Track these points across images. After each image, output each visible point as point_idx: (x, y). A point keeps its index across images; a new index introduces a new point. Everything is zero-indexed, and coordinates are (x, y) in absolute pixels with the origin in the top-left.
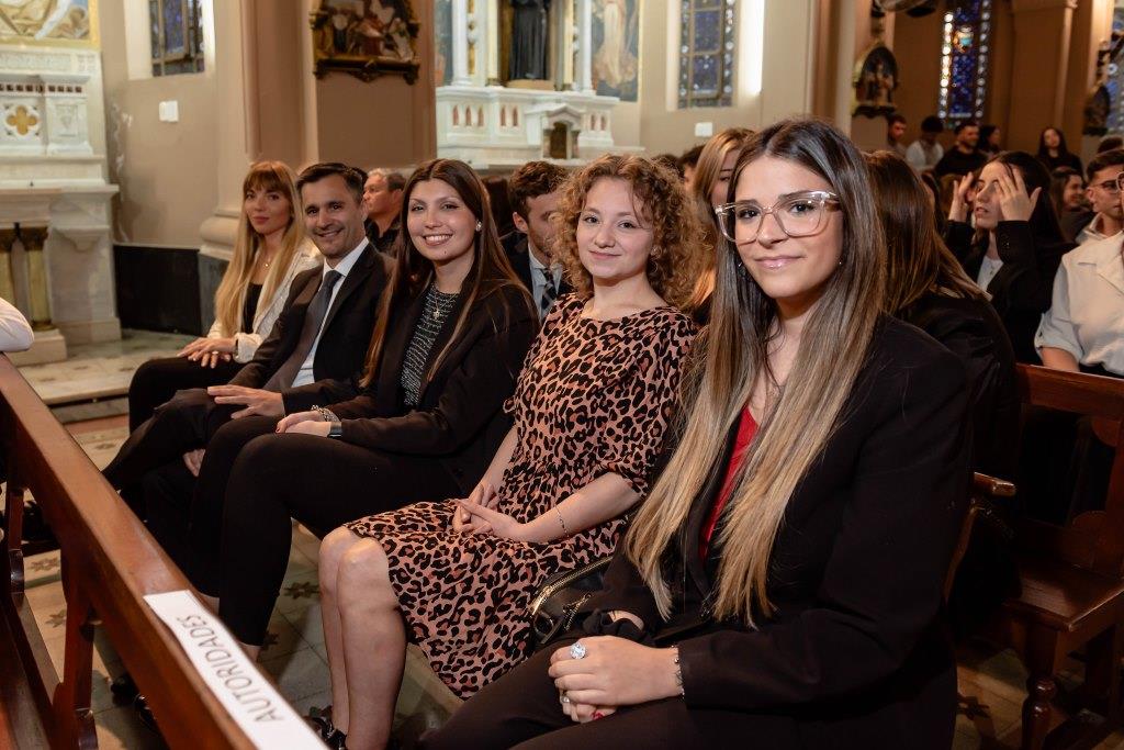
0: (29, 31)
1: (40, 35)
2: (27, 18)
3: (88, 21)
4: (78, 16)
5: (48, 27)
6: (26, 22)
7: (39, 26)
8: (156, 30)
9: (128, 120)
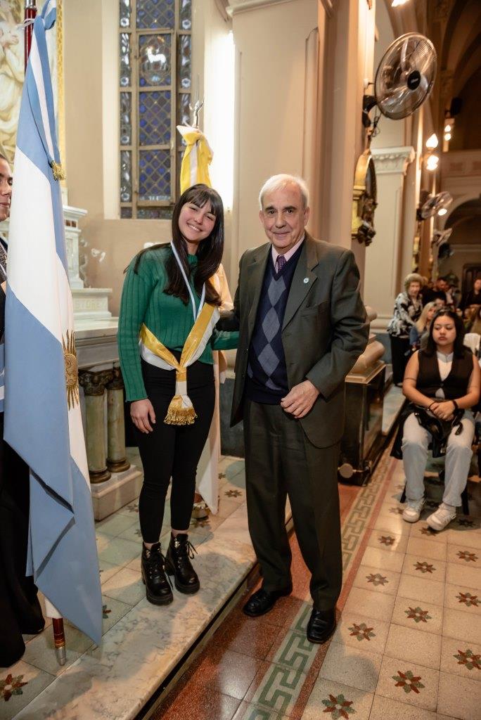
8: (127, 177)
9: (99, 256)
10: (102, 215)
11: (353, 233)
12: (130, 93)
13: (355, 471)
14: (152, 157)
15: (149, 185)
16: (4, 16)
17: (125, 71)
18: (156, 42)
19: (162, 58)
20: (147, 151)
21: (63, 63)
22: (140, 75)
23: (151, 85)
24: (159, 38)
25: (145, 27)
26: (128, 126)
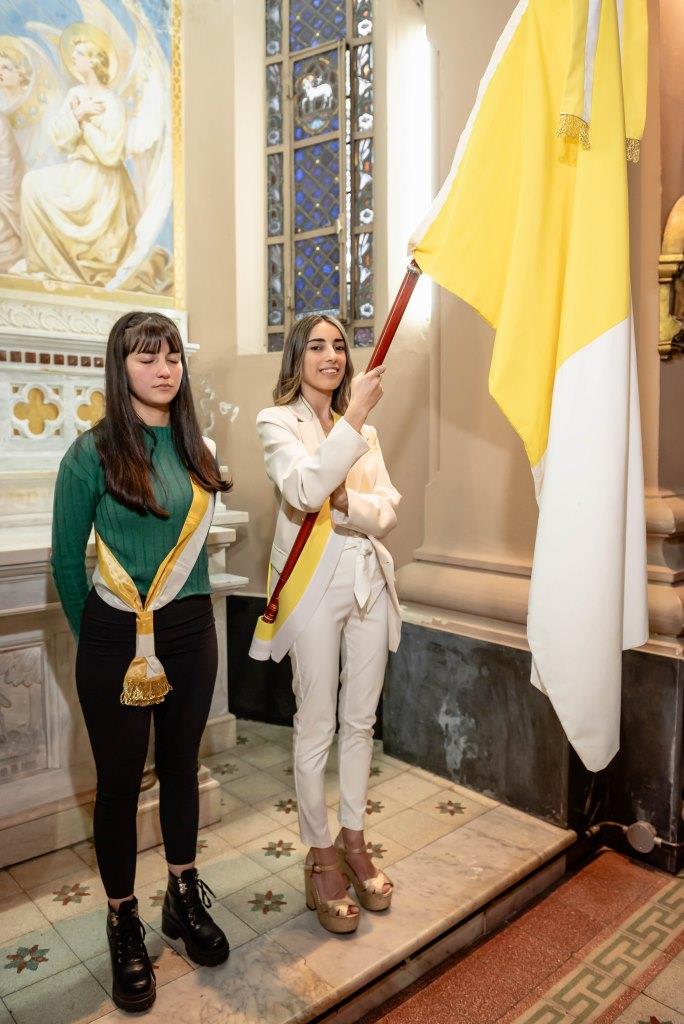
0: (98, 278)
1: (112, 285)
2: (96, 260)
3: (172, 270)
4: (160, 260)
5: (123, 275)
6: (95, 265)
7: (111, 273)
8: (277, 285)
9: (231, 412)
10: (235, 347)
11: (661, 348)
12: (280, 155)
13: (659, 841)
14: (314, 249)
15: (310, 294)
16: (80, 78)
17: (274, 122)
18: (318, 67)
19: (325, 90)
20: (305, 241)
21: (183, 128)
22: (295, 122)
23: (311, 136)
24: (321, 59)
25: (304, 47)
26: (278, 205)
